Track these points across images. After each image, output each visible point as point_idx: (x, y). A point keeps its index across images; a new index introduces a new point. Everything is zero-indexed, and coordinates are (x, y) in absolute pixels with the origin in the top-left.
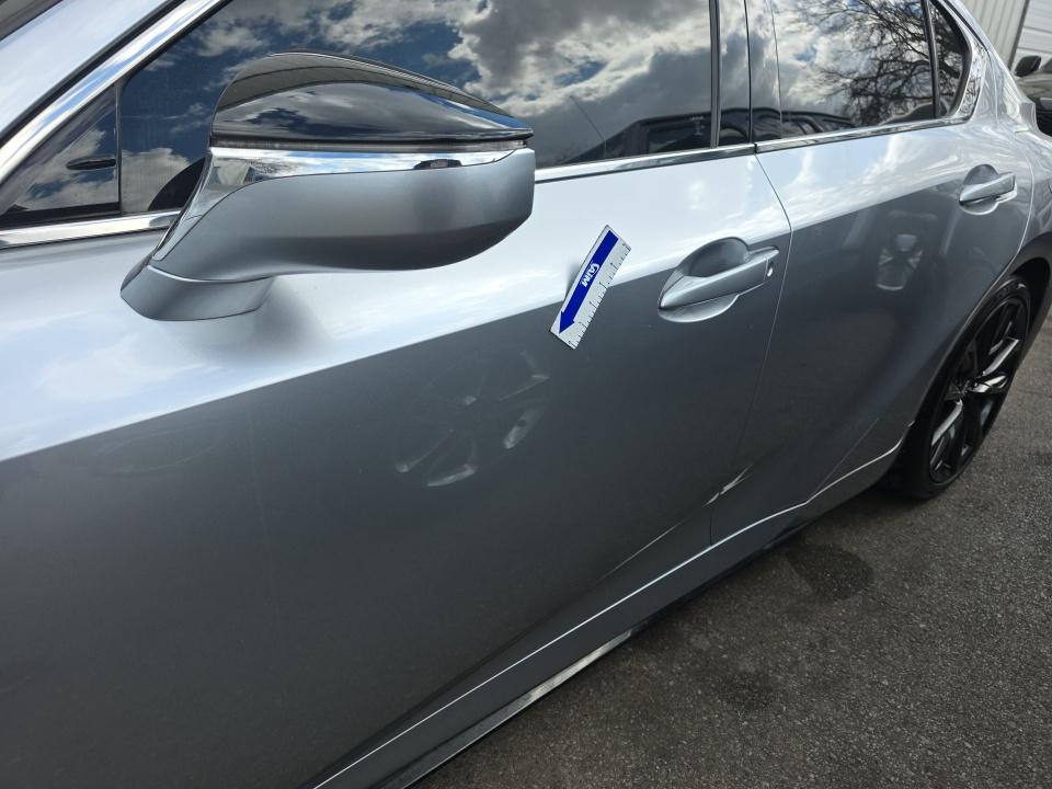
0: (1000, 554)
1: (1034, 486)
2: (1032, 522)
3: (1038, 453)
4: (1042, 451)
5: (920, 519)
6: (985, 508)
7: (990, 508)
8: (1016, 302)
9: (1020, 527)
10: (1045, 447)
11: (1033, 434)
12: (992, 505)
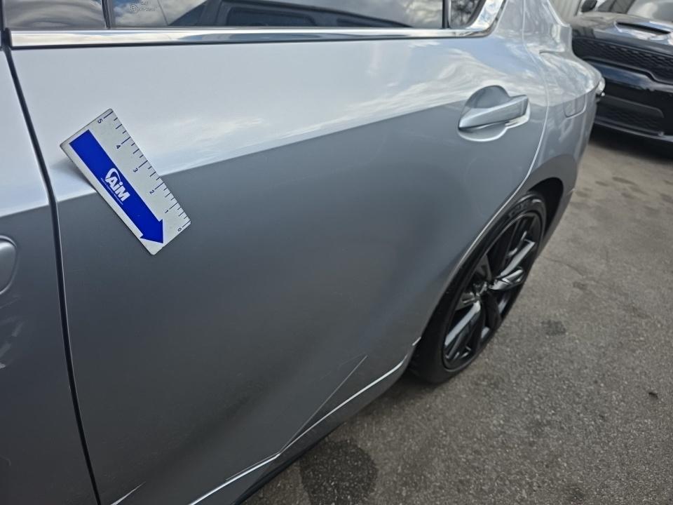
0: (497, 442)
1: (540, 358)
2: (531, 402)
3: (549, 322)
4: (552, 319)
5: (438, 400)
6: (496, 385)
7: (500, 386)
8: (531, 215)
9: (520, 407)
10: (555, 315)
11: (548, 303)
12: (503, 381)
